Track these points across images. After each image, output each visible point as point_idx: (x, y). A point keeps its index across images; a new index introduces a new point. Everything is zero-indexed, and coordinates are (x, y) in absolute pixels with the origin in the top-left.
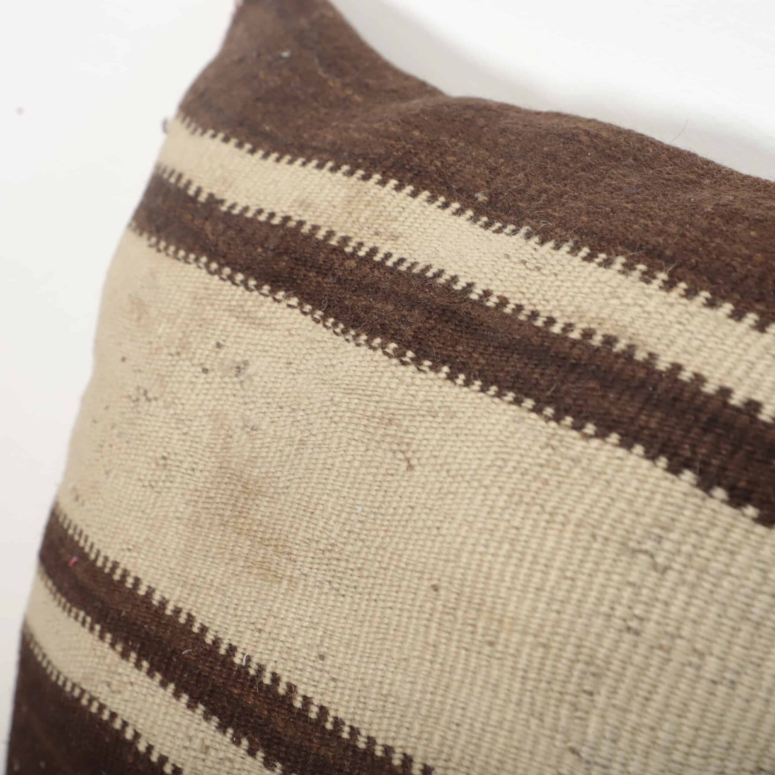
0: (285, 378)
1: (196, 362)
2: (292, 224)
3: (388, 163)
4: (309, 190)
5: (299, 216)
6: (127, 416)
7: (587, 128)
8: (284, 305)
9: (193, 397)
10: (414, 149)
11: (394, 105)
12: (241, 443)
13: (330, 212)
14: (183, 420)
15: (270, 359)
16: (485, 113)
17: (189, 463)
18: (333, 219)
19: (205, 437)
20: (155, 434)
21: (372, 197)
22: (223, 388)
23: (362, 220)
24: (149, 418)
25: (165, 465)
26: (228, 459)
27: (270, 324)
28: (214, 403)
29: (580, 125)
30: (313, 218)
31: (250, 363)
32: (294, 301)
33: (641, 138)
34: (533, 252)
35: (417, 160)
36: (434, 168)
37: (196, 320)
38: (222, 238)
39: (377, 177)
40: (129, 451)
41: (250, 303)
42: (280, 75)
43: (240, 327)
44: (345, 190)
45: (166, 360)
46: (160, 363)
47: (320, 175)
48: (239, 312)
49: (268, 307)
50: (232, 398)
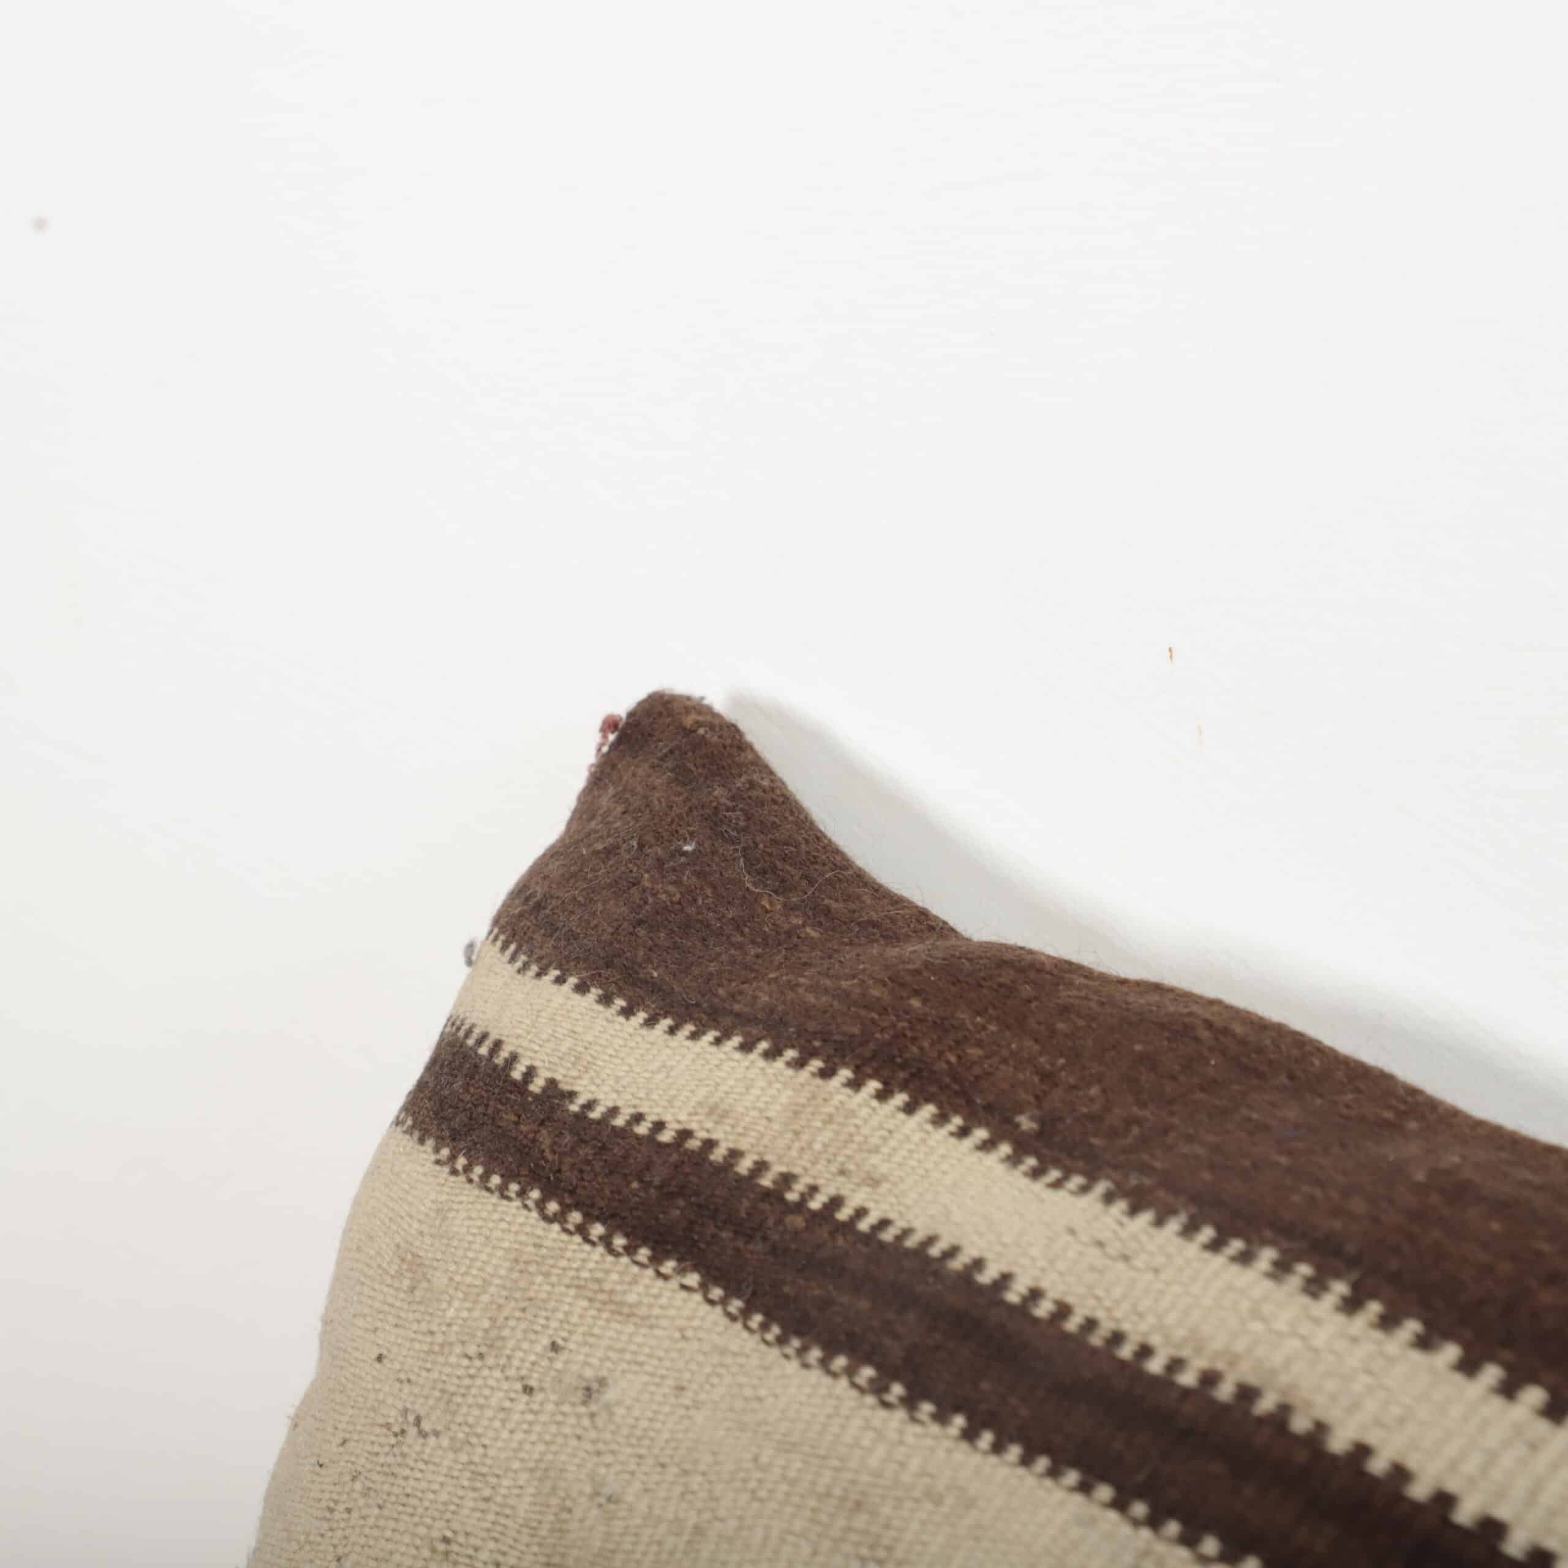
0: (672, 1413)
1: (512, 1372)
2: (693, 1144)
3: (867, 1052)
4: (724, 1088)
5: (708, 1131)
6: (381, 1459)
7: (1208, 1016)
8: (674, 1284)
9: (505, 1435)
10: (911, 1029)
11: (875, 950)
12: (587, 1523)
13: (761, 1129)
14: (484, 1475)
15: (646, 1378)
16: (1032, 975)
17: (491, 1551)
18: (766, 1141)
19: (523, 1508)
20: (431, 1496)
21: (837, 1108)
22: (558, 1423)
23: (817, 1146)
24: (421, 1465)
25: (447, 1554)
26: (562, 1550)
27: (648, 1317)
28: (541, 1447)
29: (1194, 1008)
30: (731, 1137)
31: (610, 1381)
32: (693, 1279)
33: (1300, 1040)
34: (1117, 1228)
35: (915, 1050)
36: (944, 1066)
37: (516, 1300)
38: (568, 1160)
39: (845, 1074)
40: (382, 1523)
41: (615, 1277)
42: (677, 883)
43: (594, 1317)
44: (790, 1093)
45: (458, 1366)
46: (447, 1370)
47: (746, 1063)
48: (595, 1292)
49: (647, 1287)
50: (574, 1442)
